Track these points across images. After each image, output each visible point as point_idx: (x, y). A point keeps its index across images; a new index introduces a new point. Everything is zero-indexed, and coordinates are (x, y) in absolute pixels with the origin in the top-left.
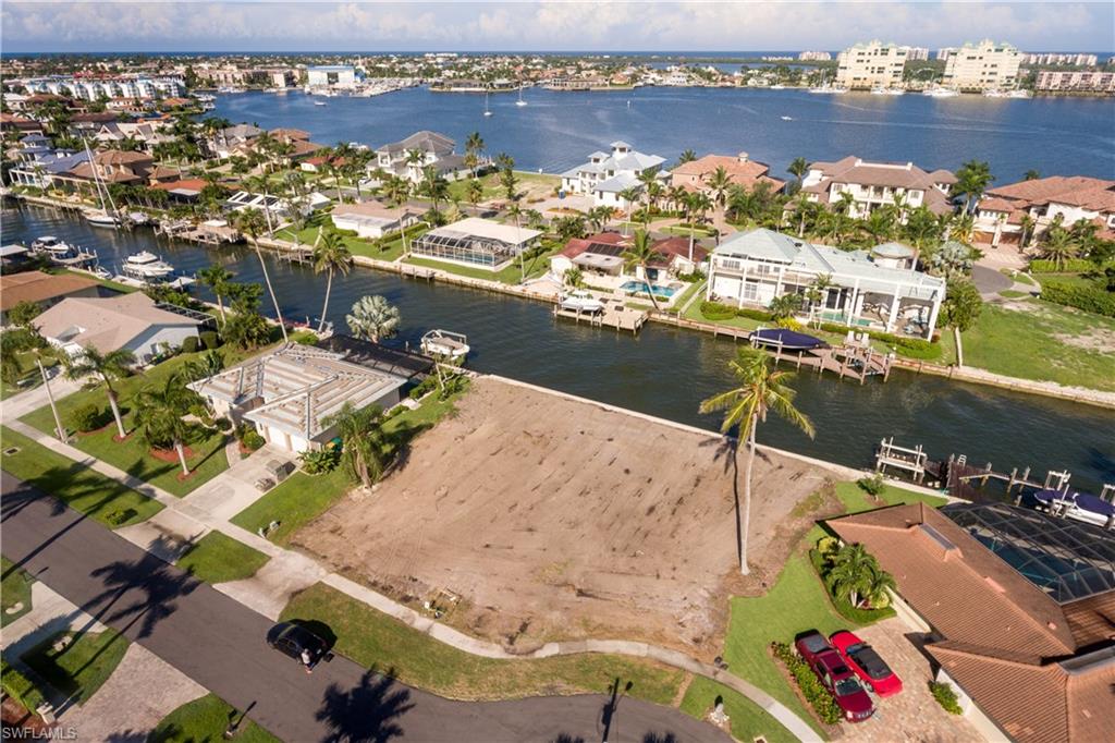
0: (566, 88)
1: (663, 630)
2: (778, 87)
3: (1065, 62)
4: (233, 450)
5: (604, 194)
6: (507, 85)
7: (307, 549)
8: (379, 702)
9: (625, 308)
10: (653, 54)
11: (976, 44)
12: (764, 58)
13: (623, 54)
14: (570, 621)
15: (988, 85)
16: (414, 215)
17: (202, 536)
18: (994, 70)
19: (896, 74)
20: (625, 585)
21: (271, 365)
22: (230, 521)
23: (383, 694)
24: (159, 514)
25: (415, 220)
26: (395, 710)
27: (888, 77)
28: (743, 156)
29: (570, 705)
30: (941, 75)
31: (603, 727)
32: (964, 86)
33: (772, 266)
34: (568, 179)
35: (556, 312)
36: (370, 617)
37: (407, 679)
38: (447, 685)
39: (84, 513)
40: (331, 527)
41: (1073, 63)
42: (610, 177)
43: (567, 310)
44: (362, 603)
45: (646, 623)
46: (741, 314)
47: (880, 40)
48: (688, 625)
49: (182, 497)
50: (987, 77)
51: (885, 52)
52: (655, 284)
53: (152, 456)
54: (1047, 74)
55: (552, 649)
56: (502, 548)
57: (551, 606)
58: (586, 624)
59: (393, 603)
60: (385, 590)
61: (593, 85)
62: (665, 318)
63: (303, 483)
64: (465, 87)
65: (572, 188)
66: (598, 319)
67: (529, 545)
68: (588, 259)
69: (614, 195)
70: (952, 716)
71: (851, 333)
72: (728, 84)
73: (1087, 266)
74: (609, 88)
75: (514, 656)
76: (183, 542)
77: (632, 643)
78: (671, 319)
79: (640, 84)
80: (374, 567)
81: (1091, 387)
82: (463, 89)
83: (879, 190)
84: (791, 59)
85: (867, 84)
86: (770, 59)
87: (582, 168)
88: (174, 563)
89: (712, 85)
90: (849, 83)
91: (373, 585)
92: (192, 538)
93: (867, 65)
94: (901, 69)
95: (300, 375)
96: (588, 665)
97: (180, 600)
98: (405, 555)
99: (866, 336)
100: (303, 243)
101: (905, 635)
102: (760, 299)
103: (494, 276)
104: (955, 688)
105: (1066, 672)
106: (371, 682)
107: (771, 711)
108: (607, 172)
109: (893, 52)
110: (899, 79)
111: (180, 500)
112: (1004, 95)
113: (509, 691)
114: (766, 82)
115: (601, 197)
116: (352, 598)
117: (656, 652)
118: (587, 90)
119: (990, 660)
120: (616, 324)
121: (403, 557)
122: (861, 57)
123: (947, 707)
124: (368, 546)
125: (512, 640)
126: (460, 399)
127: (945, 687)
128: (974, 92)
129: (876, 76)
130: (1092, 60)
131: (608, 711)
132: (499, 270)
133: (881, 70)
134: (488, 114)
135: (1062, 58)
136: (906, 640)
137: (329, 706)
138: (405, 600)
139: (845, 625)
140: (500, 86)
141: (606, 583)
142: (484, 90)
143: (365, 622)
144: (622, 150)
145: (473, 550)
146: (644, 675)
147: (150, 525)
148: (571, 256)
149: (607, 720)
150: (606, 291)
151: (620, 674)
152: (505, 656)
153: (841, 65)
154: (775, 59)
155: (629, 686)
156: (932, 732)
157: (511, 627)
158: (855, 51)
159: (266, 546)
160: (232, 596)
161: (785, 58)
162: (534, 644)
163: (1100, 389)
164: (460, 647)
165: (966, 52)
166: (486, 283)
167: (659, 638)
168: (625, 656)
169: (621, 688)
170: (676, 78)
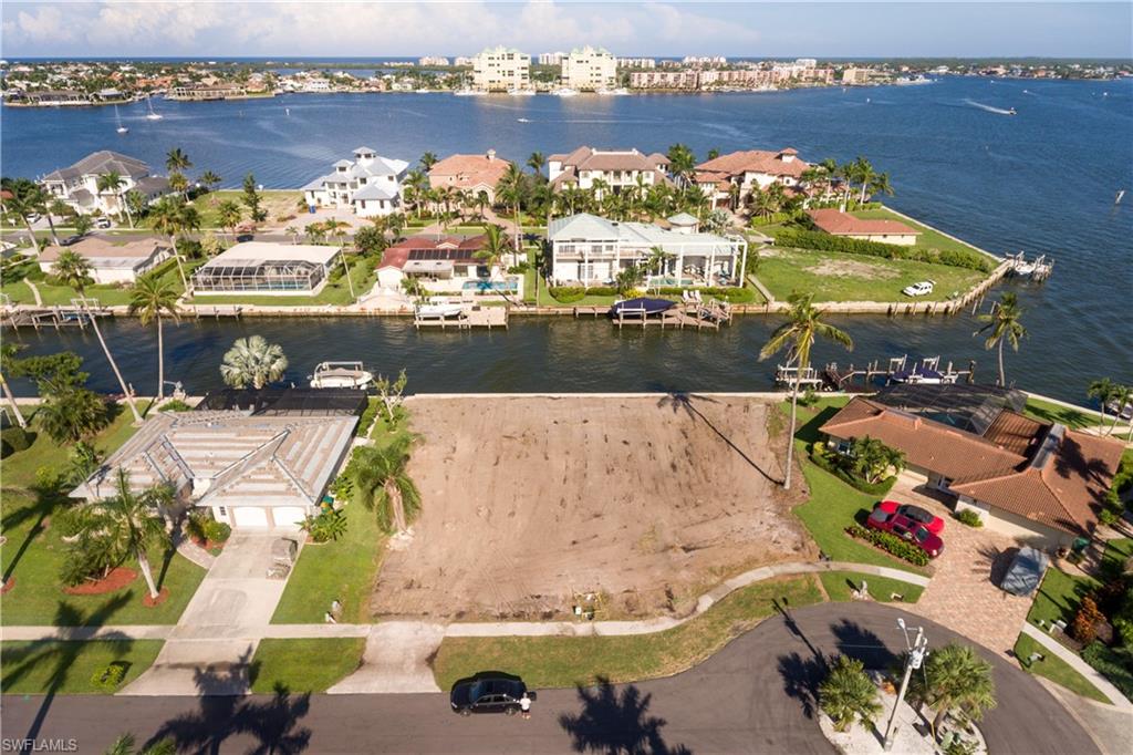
0: (195, 98)
1: (768, 551)
2: (423, 91)
3: (634, 65)
4: (189, 550)
5: (366, 203)
6: (117, 97)
7: (397, 614)
8: (618, 707)
9: (482, 308)
10: (268, 59)
11: (581, 50)
12: (386, 64)
13: (234, 60)
14: (698, 573)
15: (598, 85)
16: (164, 249)
17: (253, 653)
18: (598, 72)
19: (524, 75)
20: (712, 530)
21: (180, 440)
22: (272, 622)
23: (615, 700)
24: (162, 652)
25: (166, 254)
26: (637, 706)
27: (517, 80)
28: (492, 153)
29: (762, 634)
30: (559, 77)
31: (799, 638)
32: (580, 86)
33: (604, 245)
34: (312, 192)
35: (417, 323)
36: (530, 646)
37: (620, 680)
38: (657, 666)
39: (45, 694)
40: (402, 584)
41: (639, 66)
42: (364, 186)
43: (425, 319)
44: (510, 637)
45: (751, 551)
46: (589, 293)
47: (504, 45)
48: (780, 540)
49: (175, 621)
50: (595, 78)
51: (511, 57)
52: (490, 280)
53: (73, 594)
54: (636, 74)
55: (706, 603)
56: (588, 539)
57: (674, 568)
58: (712, 571)
59: (538, 624)
60: (519, 617)
61: (227, 94)
62: (524, 309)
63: (323, 555)
64: (58, 99)
65: (319, 201)
66: (464, 322)
67: (610, 527)
68: (417, 266)
69: (378, 203)
70: (978, 529)
71: (685, 292)
72: (374, 89)
73: (784, 217)
74: (246, 96)
75: (685, 620)
76: (234, 668)
77: (758, 570)
78: (531, 309)
79: (280, 91)
80: (487, 602)
81: (854, 300)
82: (56, 103)
83: (617, 174)
84: (412, 64)
85: (501, 86)
86: (392, 64)
87: (324, 178)
88: (249, 692)
89: (357, 90)
90: (486, 86)
91: (503, 617)
92: (243, 659)
93: (498, 68)
94: (527, 72)
95: (233, 441)
96: (745, 600)
97: (302, 723)
98: (507, 579)
99: (697, 292)
100: (17, 302)
101: (914, 490)
102: (596, 277)
103: (316, 301)
104: (974, 509)
105: (1038, 470)
106: (594, 695)
107: (883, 575)
108: (358, 181)
109: (517, 56)
110: (527, 81)
111: (174, 627)
112: (612, 93)
113: (709, 646)
114: (410, 87)
115: (364, 206)
116: (495, 638)
117: (778, 569)
118: (221, 99)
119: (991, 480)
120: (486, 323)
121: (504, 581)
122: (491, 62)
123: (973, 525)
124: (461, 585)
125: (671, 609)
126: (410, 424)
127: (967, 512)
128: (587, 91)
129: (508, 79)
130: (652, 64)
131: (790, 624)
132: (317, 293)
133: (511, 73)
134: (122, 130)
135: (631, 62)
136: (915, 494)
137: (578, 735)
138: (547, 617)
139: (875, 498)
140: (108, 97)
141: (698, 534)
142: (87, 102)
143: (530, 652)
144: (368, 156)
145: (565, 551)
146: (787, 589)
147: (163, 669)
148: (400, 266)
149: (797, 632)
150: (453, 295)
151: (771, 595)
152: (678, 623)
153: (475, 69)
154: (396, 64)
155: (785, 600)
156: (977, 545)
157: (659, 599)
158: (485, 56)
159: (346, 630)
160: (363, 692)
161: (406, 64)
162: (690, 604)
163: (861, 300)
164: (633, 633)
165: (575, 57)
166: (314, 309)
167: (771, 559)
168: (761, 581)
169: (782, 605)
170: (315, 84)
